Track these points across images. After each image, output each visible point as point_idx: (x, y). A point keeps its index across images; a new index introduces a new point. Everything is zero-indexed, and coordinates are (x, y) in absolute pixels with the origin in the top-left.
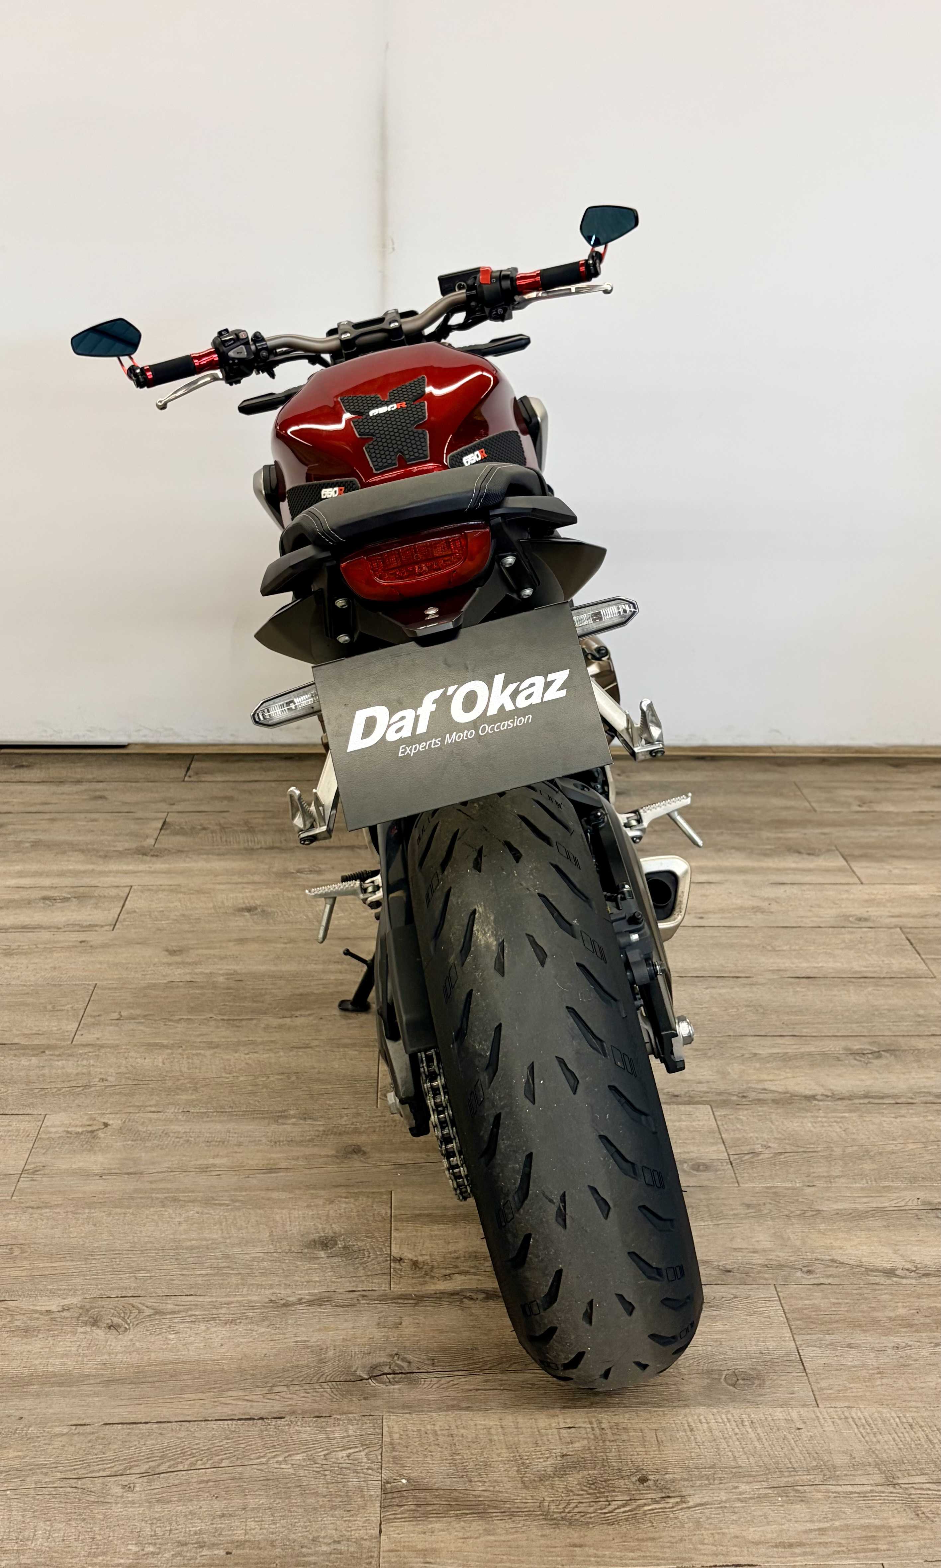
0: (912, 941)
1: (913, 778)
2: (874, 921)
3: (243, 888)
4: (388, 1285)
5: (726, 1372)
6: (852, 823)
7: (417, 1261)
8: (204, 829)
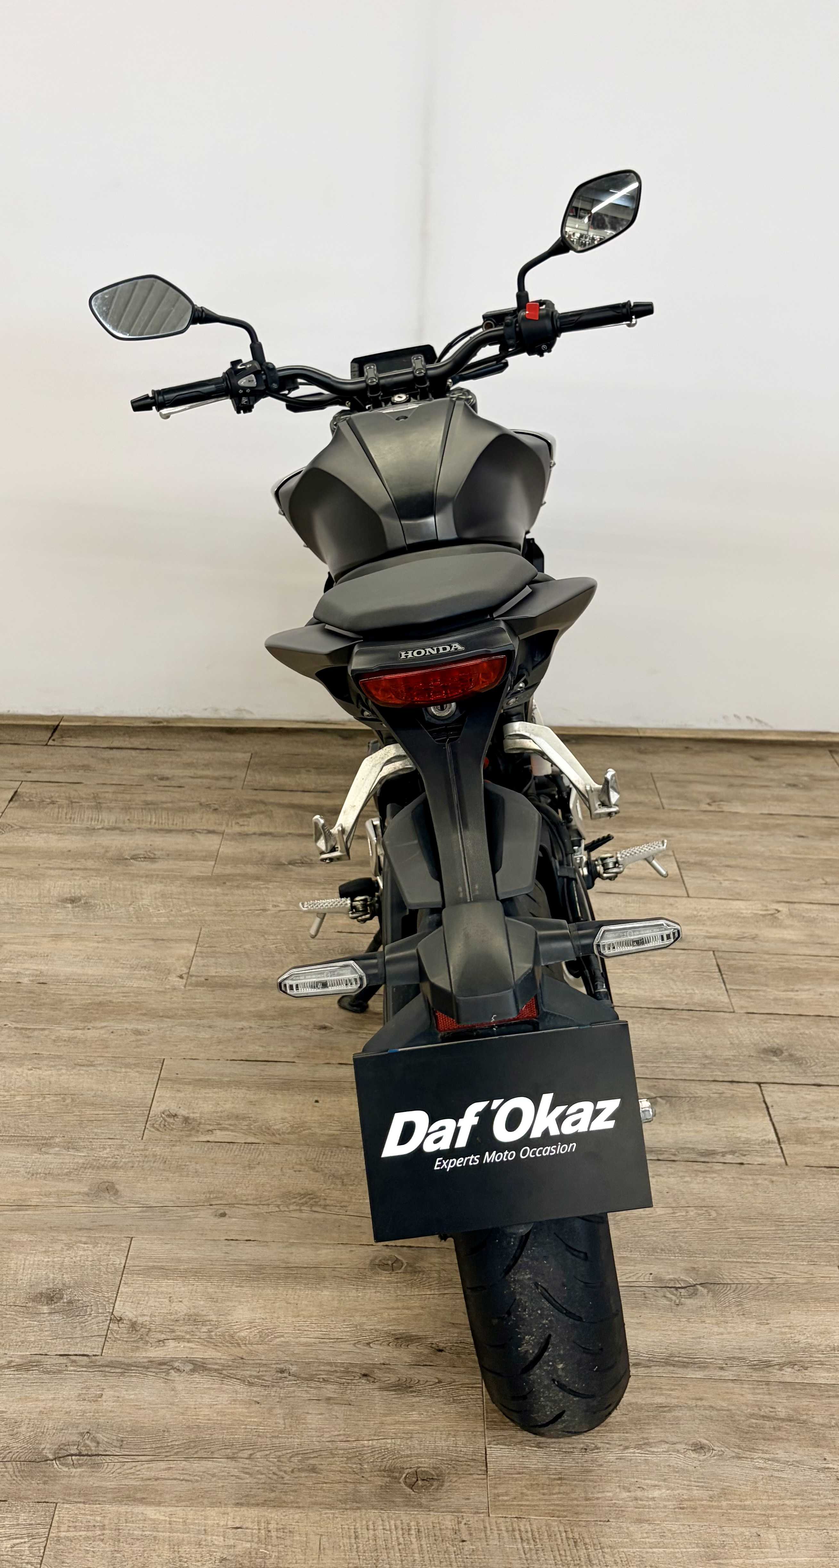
0: (722, 968)
1: (771, 774)
2: (689, 942)
3: (73, 875)
4: (100, 1351)
5: (407, 1471)
6: (697, 825)
7: (136, 1322)
8: (53, 803)
